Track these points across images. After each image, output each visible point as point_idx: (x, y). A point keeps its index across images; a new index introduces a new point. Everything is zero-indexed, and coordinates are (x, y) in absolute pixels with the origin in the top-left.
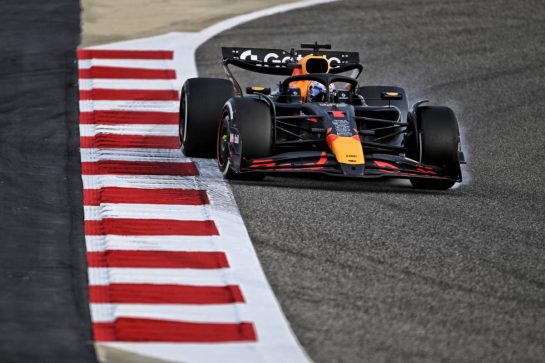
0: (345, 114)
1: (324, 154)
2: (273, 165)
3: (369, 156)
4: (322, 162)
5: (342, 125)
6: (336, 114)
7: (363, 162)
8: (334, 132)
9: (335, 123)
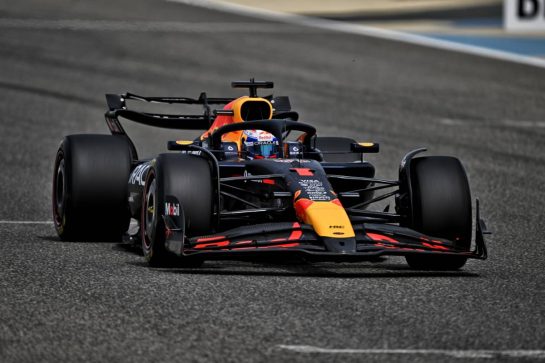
0: (313, 171)
1: (296, 225)
2: (227, 243)
3: (359, 227)
4: (296, 236)
5: (315, 187)
6: (301, 172)
7: (352, 234)
8: (305, 195)
9: (304, 183)
